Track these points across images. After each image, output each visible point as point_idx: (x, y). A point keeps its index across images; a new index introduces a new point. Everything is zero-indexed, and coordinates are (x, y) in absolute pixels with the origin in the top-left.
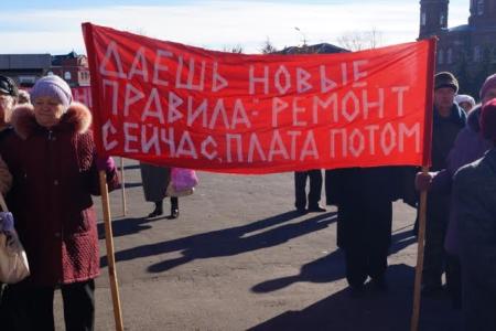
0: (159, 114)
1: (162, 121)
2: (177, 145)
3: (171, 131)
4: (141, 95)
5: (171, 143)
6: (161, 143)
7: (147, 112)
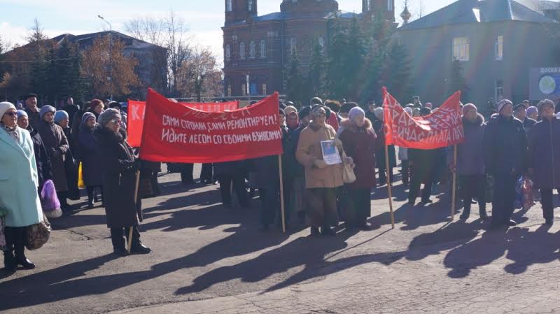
0: (405, 122)
1: (406, 125)
2: (410, 135)
3: (409, 129)
4: (398, 114)
5: (408, 134)
6: (405, 134)
7: (400, 121)
